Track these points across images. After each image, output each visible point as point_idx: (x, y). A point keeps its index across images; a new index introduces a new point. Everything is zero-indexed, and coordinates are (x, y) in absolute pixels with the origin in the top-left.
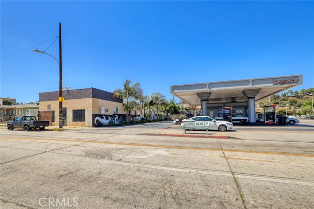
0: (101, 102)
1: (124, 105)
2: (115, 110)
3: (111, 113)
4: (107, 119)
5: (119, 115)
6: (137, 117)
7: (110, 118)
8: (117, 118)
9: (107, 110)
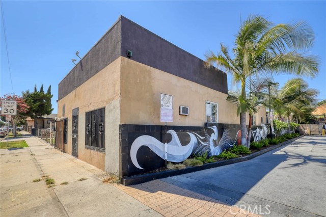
0: (160, 78)
1: (231, 98)
2: (209, 111)
3: (196, 119)
4: (185, 142)
5: (222, 128)
6: (258, 130)
7: (193, 139)
8: (214, 136)
9: (185, 110)
